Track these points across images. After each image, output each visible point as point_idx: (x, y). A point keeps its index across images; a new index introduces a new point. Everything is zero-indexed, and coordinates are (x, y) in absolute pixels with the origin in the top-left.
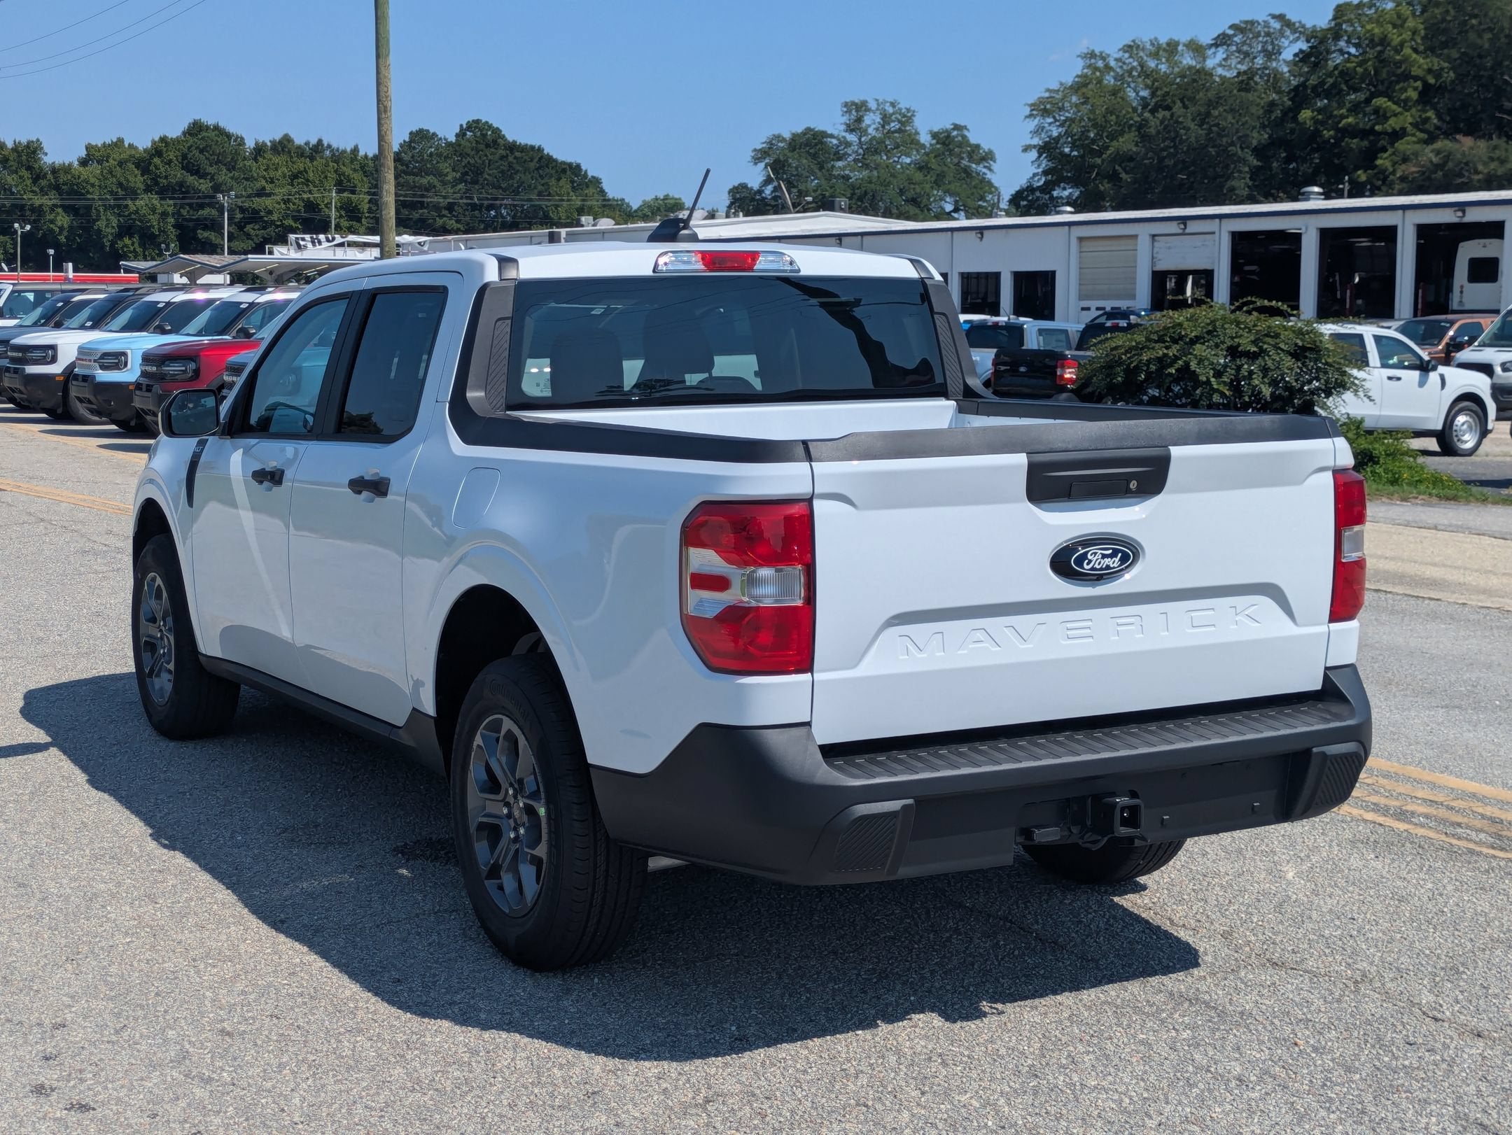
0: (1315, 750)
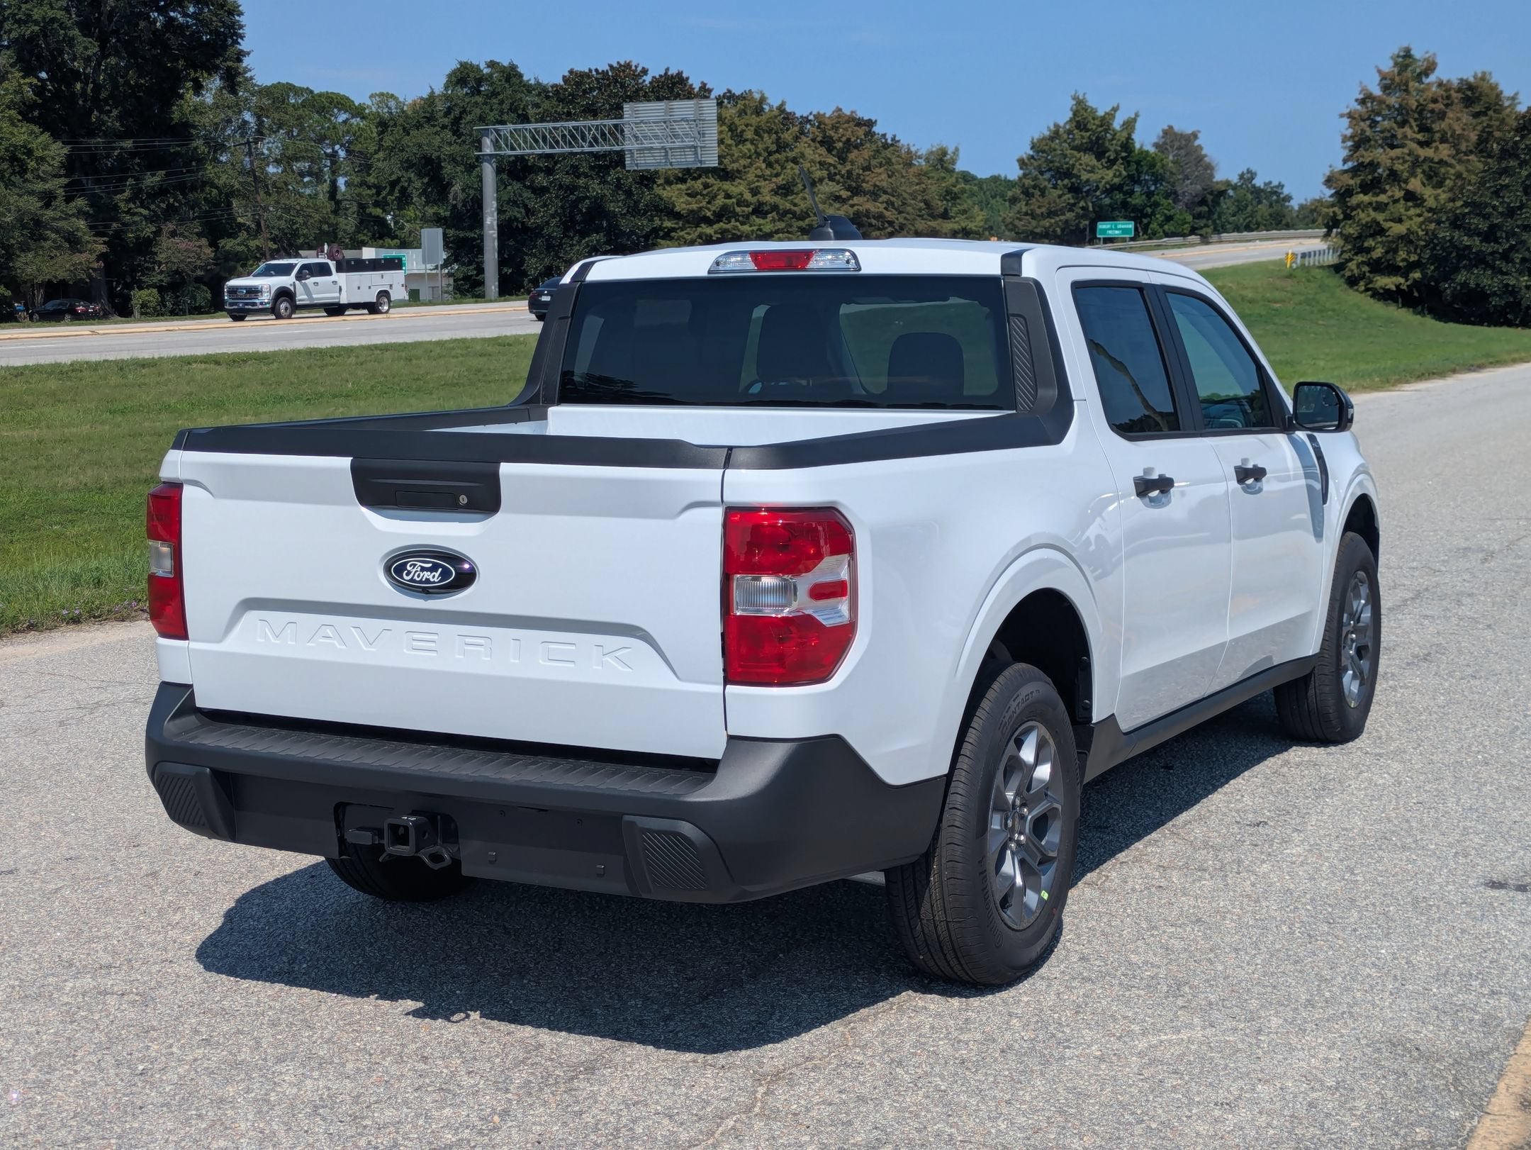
0: (627, 818)
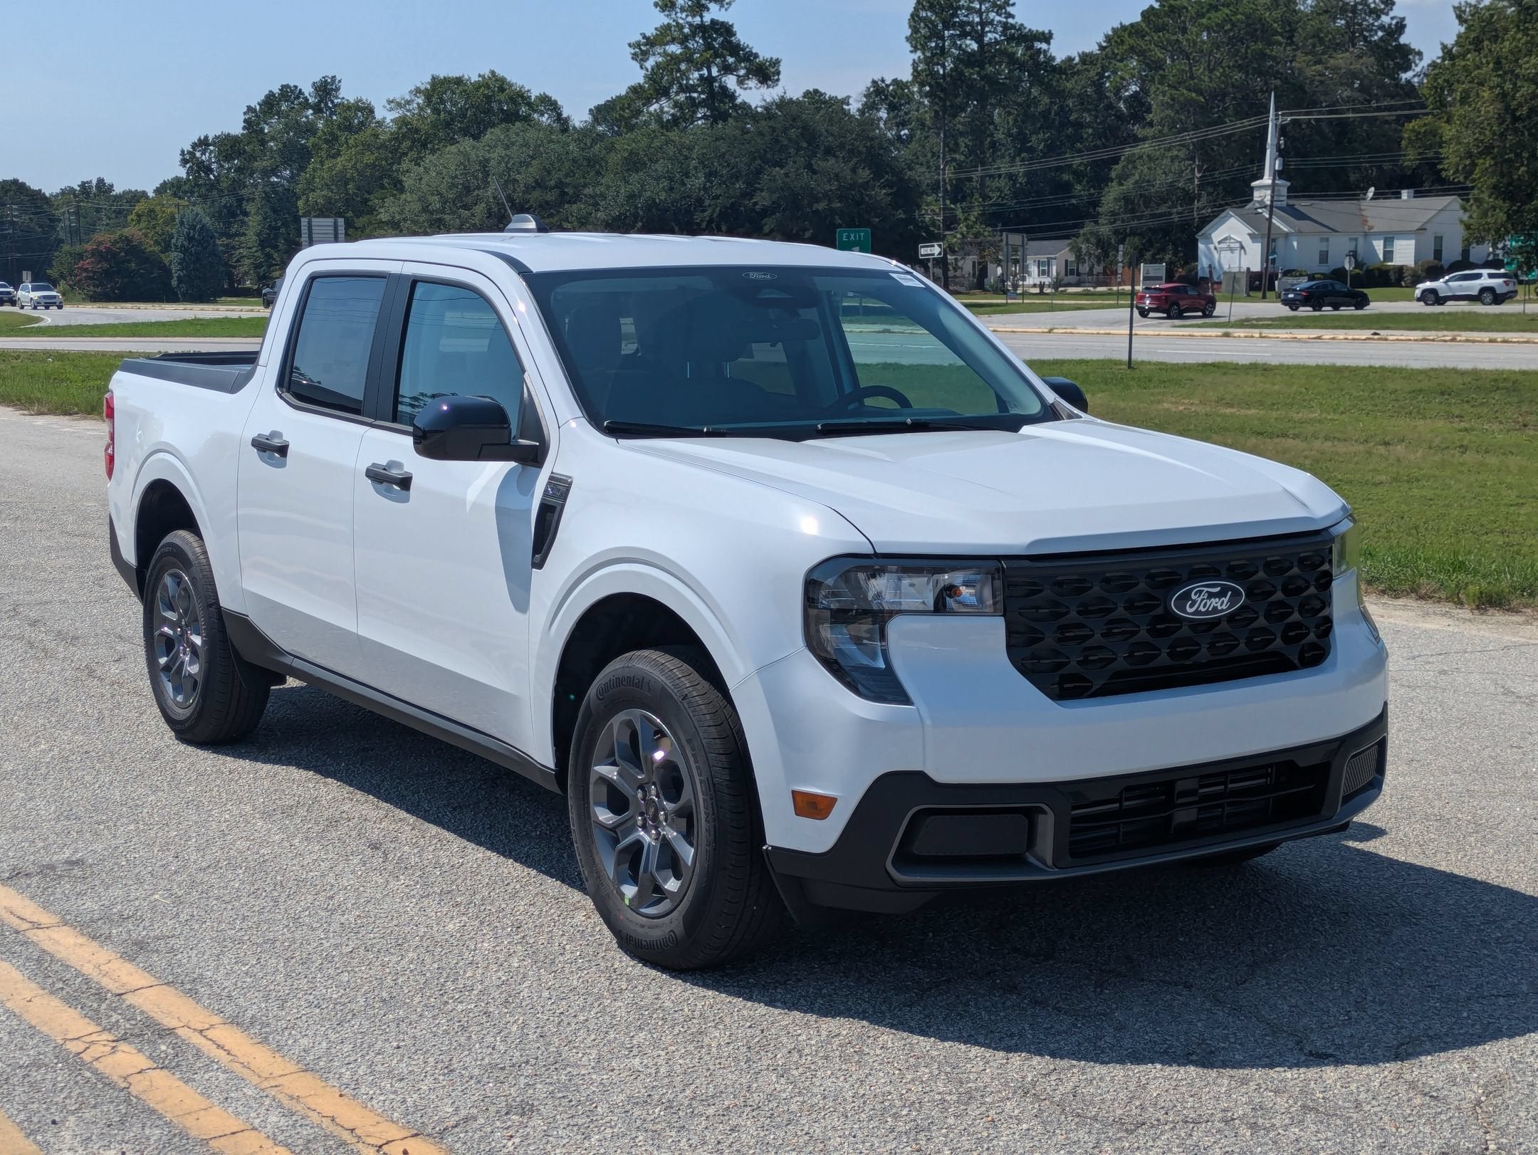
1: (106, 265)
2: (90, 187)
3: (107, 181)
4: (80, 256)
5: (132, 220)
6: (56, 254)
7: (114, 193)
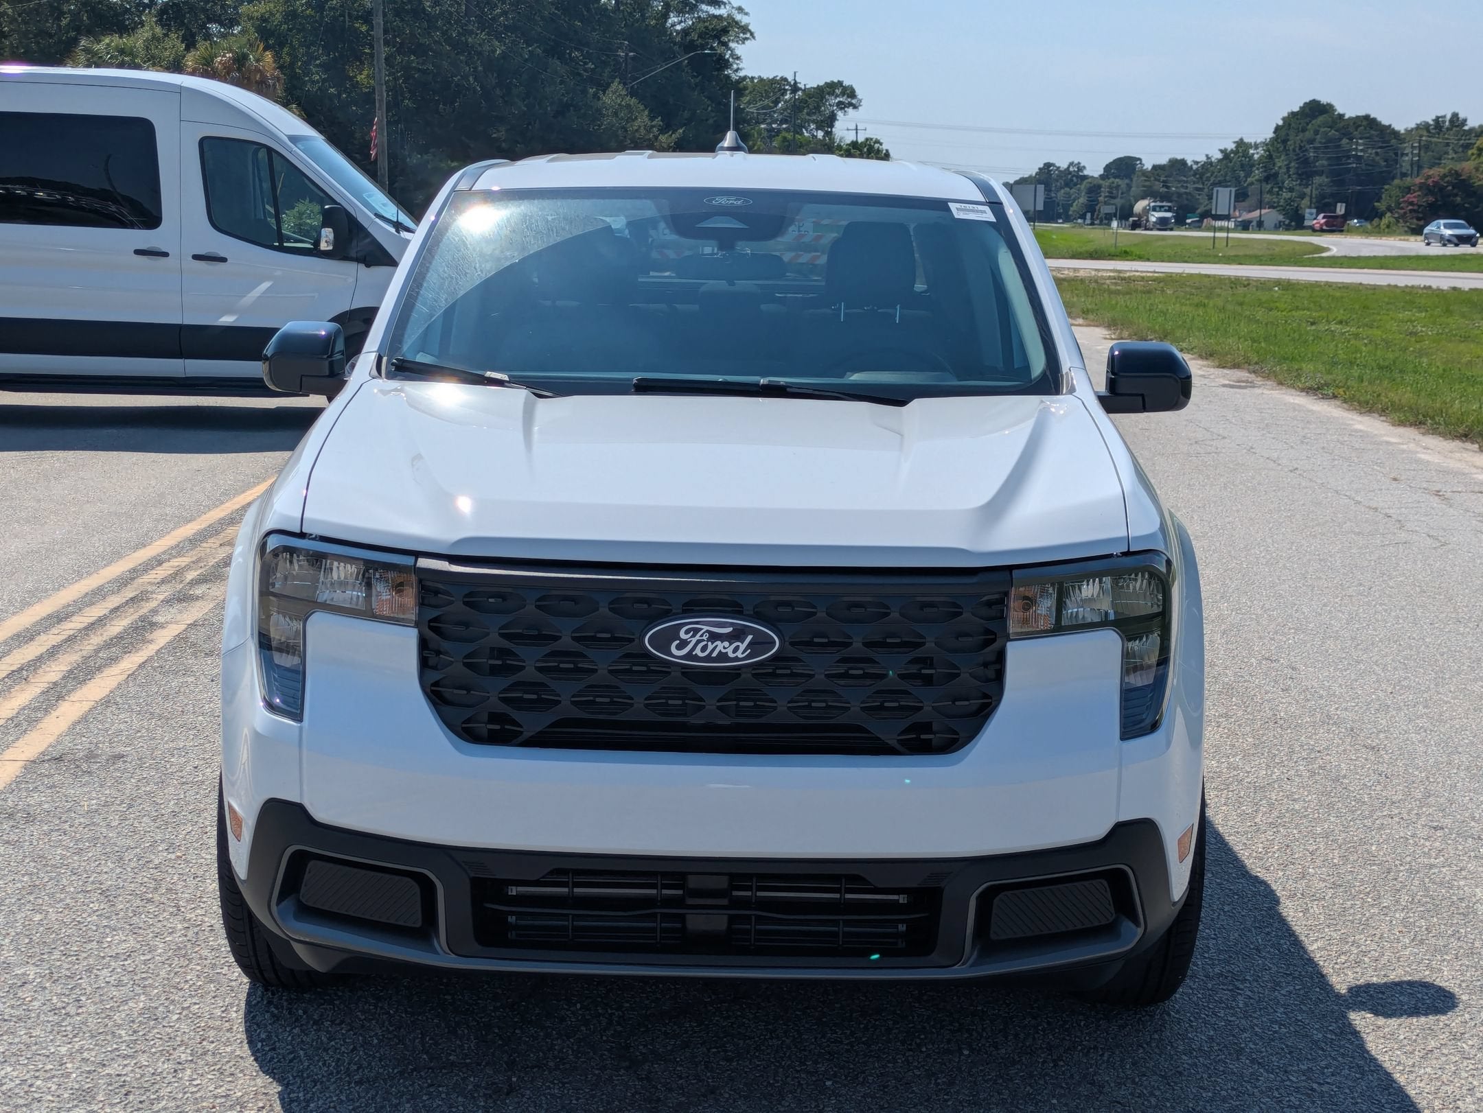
1: (1431, 199)
2: (1444, 122)
3: (1461, 116)
4: (1408, 190)
5: (1473, 154)
6: (1386, 187)
7: (1466, 128)
